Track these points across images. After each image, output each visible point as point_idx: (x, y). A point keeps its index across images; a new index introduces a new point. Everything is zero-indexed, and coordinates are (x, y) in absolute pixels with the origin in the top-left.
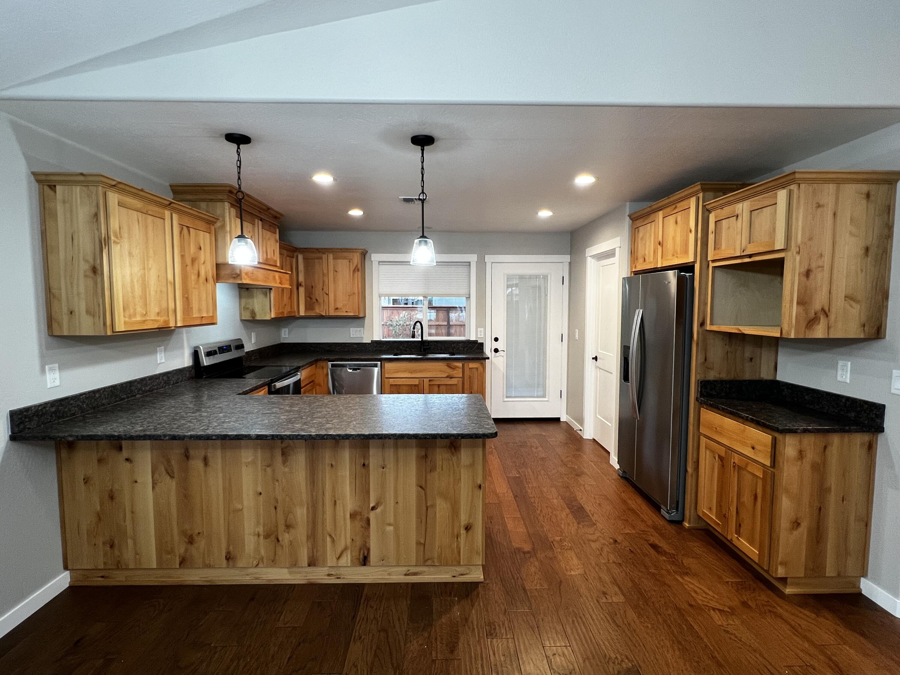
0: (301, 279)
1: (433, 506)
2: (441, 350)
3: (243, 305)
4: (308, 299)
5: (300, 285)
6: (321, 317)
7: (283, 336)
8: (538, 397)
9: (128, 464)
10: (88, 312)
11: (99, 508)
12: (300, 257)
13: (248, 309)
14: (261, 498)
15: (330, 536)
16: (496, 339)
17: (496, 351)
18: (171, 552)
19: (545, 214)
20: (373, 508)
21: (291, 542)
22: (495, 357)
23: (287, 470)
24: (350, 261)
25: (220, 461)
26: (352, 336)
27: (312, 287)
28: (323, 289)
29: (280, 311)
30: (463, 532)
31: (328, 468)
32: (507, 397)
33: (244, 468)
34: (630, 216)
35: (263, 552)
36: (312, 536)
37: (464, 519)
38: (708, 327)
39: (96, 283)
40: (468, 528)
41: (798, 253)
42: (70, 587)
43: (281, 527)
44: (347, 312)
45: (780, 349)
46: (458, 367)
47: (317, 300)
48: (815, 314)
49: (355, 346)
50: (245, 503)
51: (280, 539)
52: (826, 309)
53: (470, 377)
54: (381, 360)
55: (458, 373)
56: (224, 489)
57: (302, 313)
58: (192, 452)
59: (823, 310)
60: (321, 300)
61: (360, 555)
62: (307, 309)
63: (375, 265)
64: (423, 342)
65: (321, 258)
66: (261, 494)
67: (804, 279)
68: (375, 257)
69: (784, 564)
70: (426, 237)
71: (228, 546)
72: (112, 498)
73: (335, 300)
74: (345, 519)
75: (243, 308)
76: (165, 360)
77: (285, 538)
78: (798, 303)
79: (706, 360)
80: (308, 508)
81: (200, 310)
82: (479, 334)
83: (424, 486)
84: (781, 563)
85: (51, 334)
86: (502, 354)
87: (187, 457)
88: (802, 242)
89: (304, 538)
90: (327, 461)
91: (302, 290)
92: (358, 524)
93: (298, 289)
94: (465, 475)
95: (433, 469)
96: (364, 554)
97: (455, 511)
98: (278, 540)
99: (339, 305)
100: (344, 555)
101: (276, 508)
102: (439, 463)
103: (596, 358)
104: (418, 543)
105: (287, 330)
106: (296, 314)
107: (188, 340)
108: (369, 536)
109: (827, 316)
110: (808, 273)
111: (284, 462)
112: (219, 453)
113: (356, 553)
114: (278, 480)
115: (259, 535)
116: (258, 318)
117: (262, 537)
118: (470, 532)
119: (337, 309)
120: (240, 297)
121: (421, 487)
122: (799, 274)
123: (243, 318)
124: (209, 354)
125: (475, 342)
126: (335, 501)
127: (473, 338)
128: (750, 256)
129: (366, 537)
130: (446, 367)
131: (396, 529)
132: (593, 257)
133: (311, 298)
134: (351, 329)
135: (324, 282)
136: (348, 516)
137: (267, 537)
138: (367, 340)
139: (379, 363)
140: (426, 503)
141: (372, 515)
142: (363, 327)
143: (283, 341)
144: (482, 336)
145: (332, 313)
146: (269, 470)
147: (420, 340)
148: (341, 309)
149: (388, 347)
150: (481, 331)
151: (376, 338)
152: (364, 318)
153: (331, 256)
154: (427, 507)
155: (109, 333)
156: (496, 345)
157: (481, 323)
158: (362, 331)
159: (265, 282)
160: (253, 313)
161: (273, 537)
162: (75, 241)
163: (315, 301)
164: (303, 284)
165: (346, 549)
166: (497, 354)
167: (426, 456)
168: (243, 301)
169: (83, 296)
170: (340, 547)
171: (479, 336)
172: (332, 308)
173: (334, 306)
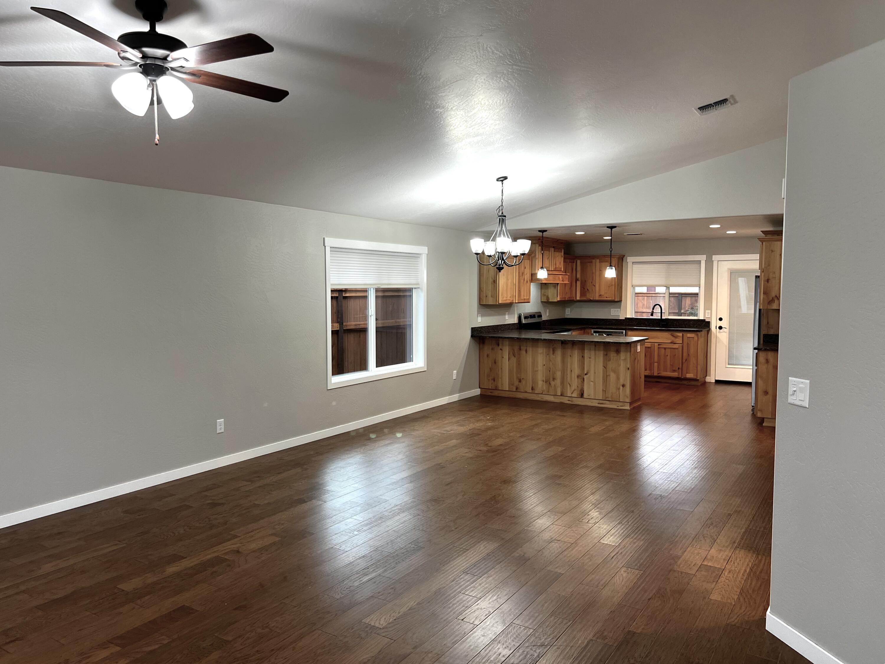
0: (579, 276)
1: (609, 375)
3: (542, 293)
4: (582, 289)
5: (578, 280)
6: (590, 301)
7: (567, 313)
9: (501, 351)
10: (491, 296)
11: (491, 366)
12: (579, 262)
13: (545, 295)
14: (544, 366)
15: (569, 384)
16: (721, 319)
17: (720, 328)
18: (513, 385)
20: (586, 374)
21: (555, 385)
22: (719, 332)
23: (554, 357)
25: (531, 351)
26: (612, 314)
27: (585, 281)
28: (592, 282)
29: (563, 297)
30: (621, 388)
31: (569, 357)
32: (729, 364)
33: (539, 355)
35: (544, 388)
36: (562, 383)
37: (622, 381)
40: (623, 386)
41: (763, 272)
42: (480, 394)
43: (551, 379)
44: (607, 297)
46: (679, 336)
47: (588, 289)
48: (772, 298)
49: (613, 321)
50: (539, 368)
51: (551, 383)
52: (778, 296)
53: (688, 344)
54: (625, 329)
55: (679, 340)
56: (532, 362)
57: (578, 298)
58: (522, 348)
59: (776, 296)
60: (590, 290)
62: (581, 295)
63: (630, 265)
64: (661, 320)
65: (592, 262)
66: (544, 365)
67: (766, 283)
68: (630, 260)
69: (761, 411)
71: (533, 385)
72: (495, 363)
73: (599, 290)
74: (575, 378)
75: (542, 295)
76: (509, 318)
77: (553, 383)
78: (763, 293)
79: (768, 323)
80: (561, 372)
81: (524, 296)
82: (707, 314)
83: (606, 367)
84: (759, 410)
85: (480, 304)
86: (726, 331)
87: (520, 349)
88: (764, 267)
89: (560, 384)
91: (579, 283)
92: (580, 381)
93: (576, 283)
94: (622, 363)
95: (610, 360)
96: (582, 393)
97: (618, 378)
98: (550, 384)
99: (602, 293)
100: (574, 392)
101: (550, 371)
102: (612, 358)
104: (603, 390)
105: (569, 309)
106: (574, 299)
107: (517, 310)
108: (584, 385)
109: (778, 299)
110: (768, 281)
111: (553, 354)
112: (531, 349)
113: (579, 393)
114: (551, 361)
115: (543, 381)
116: (550, 301)
117: (544, 382)
118: (624, 388)
119: (601, 295)
120: (541, 289)
121: (605, 367)
122: (764, 281)
123: (542, 301)
124: (526, 318)
125: (703, 321)
126: (571, 370)
127: (701, 318)
130: (670, 336)
131: (595, 384)
133: (584, 288)
134: (612, 309)
135: (593, 277)
136: (576, 377)
137: (546, 382)
138: (622, 317)
139: (624, 331)
140: (606, 374)
141: (585, 377)
142: (620, 308)
143: (566, 317)
144: (709, 316)
145: (597, 298)
146: (548, 356)
147: (660, 318)
148: (603, 295)
149: (637, 322)
150: (708, 313)
151: (628, 316)
152: (620, 301)
153: (598, 261)
154: (607, 376)
155: (497, 304)
156: (720, 323)
157: (708, 306)
158: (619, 311)
159: (554, 281)
160: (548, 298)
161: (548, 382)
162: (489, 272)
163: (587, 290)
164: (580, 279)
165: (575, 390)
166: (721, 331)
167: (607, 355)
168: (543, 291)
169: (490, 291)
170: (573, 389)
171: (707, 316)
172: (597, 295)
173: (599, 294)
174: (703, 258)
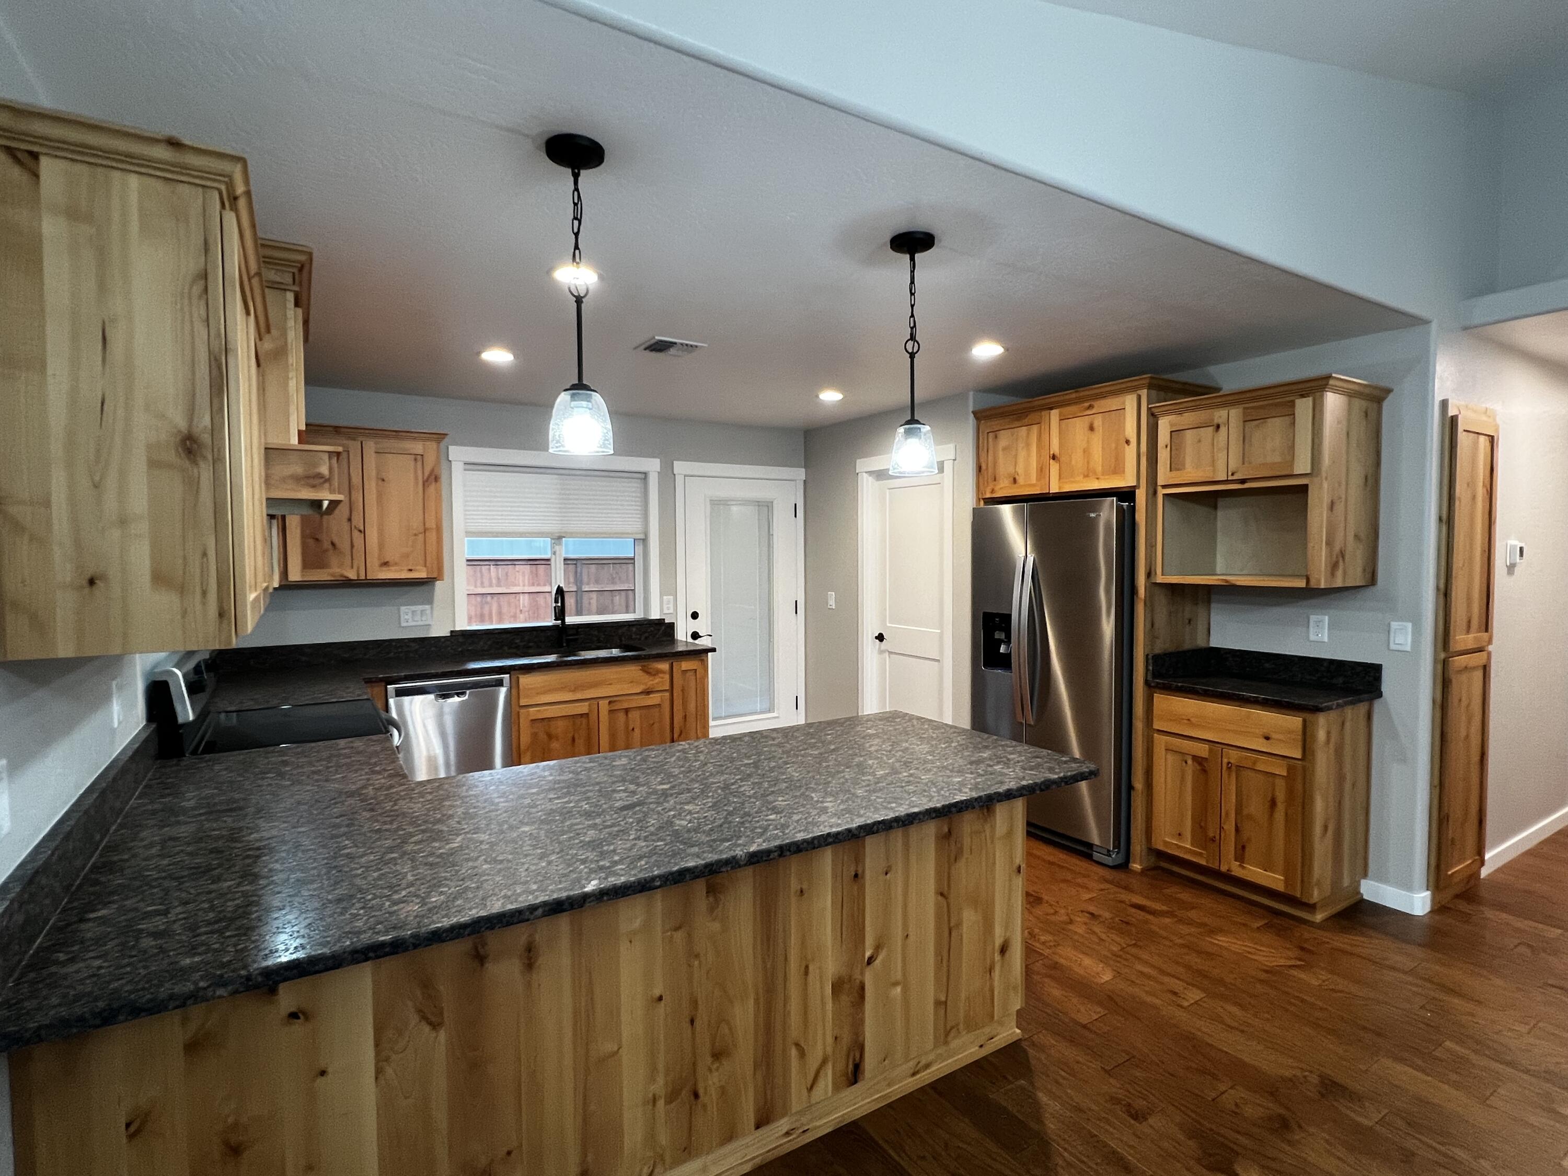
1: (959, 924)
2: (599, 641)
4: (311, 542)
6: (347, 584)
8: (762, 712)
9: (298, 1029)
10: (160, 579)
14: (661, 1008)
15: (797, 1045)
16: (695, 616)
17: (695, 636)
19: (830, 396)
20: (870, 960)
21: (723, 1091)
23: (716, 926)
24: (416, 460)
25: (565, 943)
26: (404, 624)
28: (350, 520)
30: (997, 958)
31: (794, 899)
32: (714, 719)
33: (624, 947)
34: (973, 412)
35: (663, 1138)
36: (764, 1059)
37: (998, 934)
38: (1160, 579)
39: (193, 485)
40: (1003, 950)
41: (1326, 479)
43: (704, 1063)
44: (411, 570)
45: (1213, 605)
46: (663, 672)
47: (333, 544)
48: (1337, 557)
49: (413, 644)
50: (626, 1033)
51: (701, 1090)
52: (1343, 550)
53: (683, 688)
54: (509, 670)
55: (662, 681)
56: (576, 1013)
59: (1341, 552)
60: (346, 546)
61: (847, 1066)
62: (308, 564)
63: (458, 470)
64: (563, 628)
65: (347, 449)
66: (660, 998)
67: (1329, 512)
68: (458, 454)
70: (918, 422)
71: (584, 1155)
73: (381, 546)
74: (822, 1002)
77: (711, 1084)
78: (1326, 543)
80: (756, 1000)
82: (665, 607)
83: (946, 893)
87: (481, 957)
89: (749, 1070)
90: (794, 885)
92: (845, 999)
94: (1000, 855)
95: (958, 855)
96: (854, 1060)
97: (987, 925)
98: (696, 1096)
99: (390, 556)
100: (823, 1075)
101: (692, 1022)
102: (966, 842)
103: (880, 638)
104: (938, 1003)
106: (282, 579)
108: (862, 1021)
109: (1344, 559)
111: (711, 909)
113: (841, 1065)
114: (697, 956)
115: (654, 1101)
117: (661, 1103)
118: (1006, 957)
119: (387, 563)
121: (942, 894)
122: (1327, 506)
125: (660, 622)
126: (807, 967)
127: (655, 615)
128: (1243, 481)
129: (857, 1025)
130: (641, 673)
131: (905, 990)
132: (870, 473)
133: (319, 540)
134: (403, 608)
135: (352, 503)
136: (829, 990)
137: (672, 1097)
138: (440, 630)
139: (506, 677)
140: (949, 923)
141: (868, 976)
142: (430, 601)
144: (671, 611)
145: (375, 574)
146: (679, 936)
148: (398, 564)
149: (489, 643)
150: (669, 602)
151: (463, 625)
152: (436, 582)
153: (370, 446)
154: (950, 930)
156: (694, 626)
157: (669, 588)
158: (428, 612)
161: (685, 1094)
163: (330, 547)
165: (824, 1062)
167: (950, 834)
169: (143, 527)
170: (813, 1062)
171: (666, 611)
172: (373, 562)
173: (379, 559)
174: (652, 465)
